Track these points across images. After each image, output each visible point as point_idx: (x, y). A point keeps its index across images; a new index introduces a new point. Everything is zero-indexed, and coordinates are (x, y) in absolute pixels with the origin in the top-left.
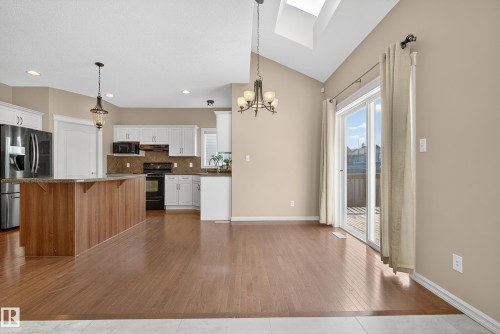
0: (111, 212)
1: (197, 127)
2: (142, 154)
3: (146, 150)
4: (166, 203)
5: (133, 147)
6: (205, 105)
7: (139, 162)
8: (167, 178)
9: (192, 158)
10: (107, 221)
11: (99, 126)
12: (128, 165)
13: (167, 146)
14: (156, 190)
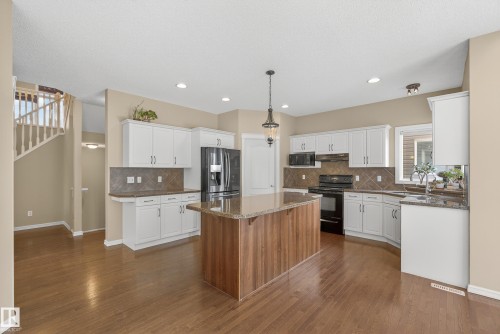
0: (279, 245)
1: (388, 127)
2: (318, 165)
3: (322, 161)
4: (345, 227)
5: (308, 158)
6: (404, 93)
7: (314, 174)
8: (347, 195)
9: (382, 170)
10: (275, 256)
11: (270, 141)
12: (304, 177)
13: (347, 155)
14: (333, 209)
